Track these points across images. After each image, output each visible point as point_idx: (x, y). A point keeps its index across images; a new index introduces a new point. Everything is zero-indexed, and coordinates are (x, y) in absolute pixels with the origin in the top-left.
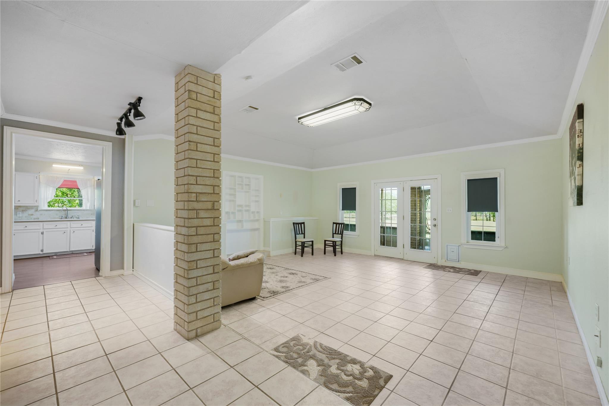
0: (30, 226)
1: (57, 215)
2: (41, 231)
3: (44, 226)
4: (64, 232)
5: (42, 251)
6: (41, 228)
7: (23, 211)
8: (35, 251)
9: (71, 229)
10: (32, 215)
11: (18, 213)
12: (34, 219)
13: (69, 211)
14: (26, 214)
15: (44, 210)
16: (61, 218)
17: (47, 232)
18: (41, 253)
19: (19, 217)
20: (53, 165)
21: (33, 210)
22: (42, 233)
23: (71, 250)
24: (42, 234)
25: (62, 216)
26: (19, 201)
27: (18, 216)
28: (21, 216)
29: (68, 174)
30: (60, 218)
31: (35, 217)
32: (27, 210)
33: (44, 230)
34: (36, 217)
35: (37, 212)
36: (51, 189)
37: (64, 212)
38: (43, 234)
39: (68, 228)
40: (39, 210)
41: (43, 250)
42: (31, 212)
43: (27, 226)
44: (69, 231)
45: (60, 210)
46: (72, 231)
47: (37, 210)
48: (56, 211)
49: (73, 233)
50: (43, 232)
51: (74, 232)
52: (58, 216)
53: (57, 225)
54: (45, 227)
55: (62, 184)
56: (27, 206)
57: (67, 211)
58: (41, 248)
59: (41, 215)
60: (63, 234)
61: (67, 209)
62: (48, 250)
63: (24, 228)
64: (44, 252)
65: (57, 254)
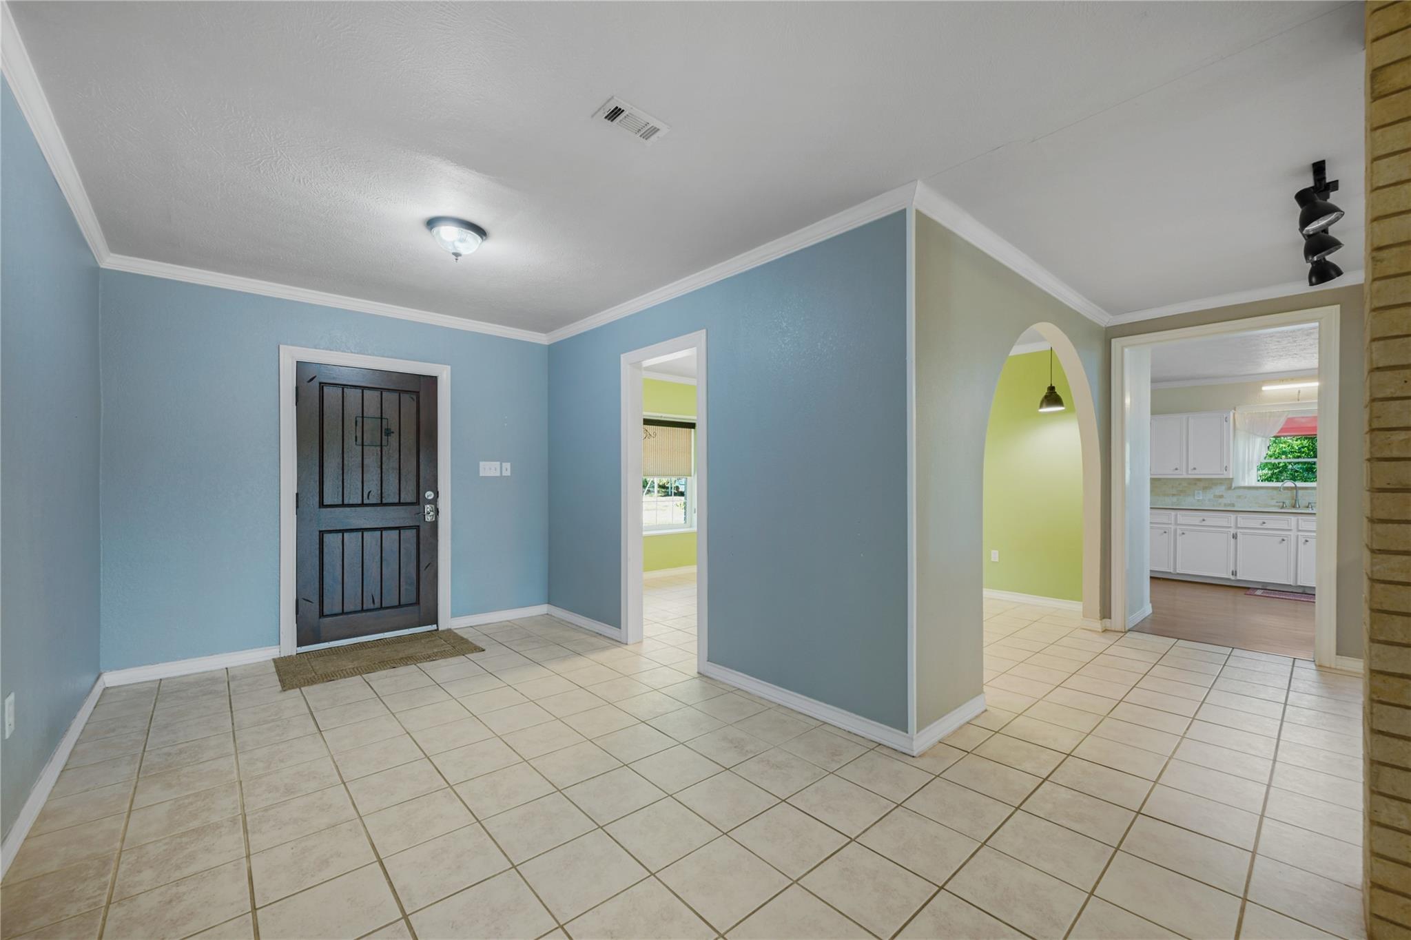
0: (1213, 520)
1: (1273, 499)
2: (1233, 531)
3: (1239, 523)
4: (1281, 538)
5: (1234, 573)
6: (1232, 525)
7: (1205, 488)
8: (1219, 570)
9: (1300, 533)
10: (1221, 497)
11: (1196, 492)
12: (1225, 505)
13: (1300, 492)
14: (1210, 495)
15: (1245, 488)
16: (1282, 507)
17: (1244, 534)
18: (1232, 578)
19: (1198, 500)
20: (1264, 388)
21: (1223, 488)
22: (1235, 536)
23: (1299, 584)
24: (1233, 537)
25: (1284, 503)
26: (1195, 469)
27: (1196, 498)
28: (1201, 498)
29: (1297, 402)
30: (1278, 506)
31: (1226, 502)
32: (1211, 488)
33: (1239, 531)
34: (1229, 502)
35: (1230, 491)
36: (1259, 440)
37: (1289, 493)
38: (1236, 538)
39: (1290, 530)
40: (1233, 488)
41: (1236, 572)
42: (1219, 490)
43: (1205, 519)
44: (1293, 539)
45: (1278, 487)
46: (1301, 540)
47: (1230, 488)
48: (1270, 491)
49: (1304, 544)
50: (1236, 534)
51: (1307, 541)
52: (1275, 501)
53: (1266, 521)
54: (1241, 523)
55: (1282, 429)
56: (1211, 479)
57: (1295, 491)
58: (1232, 568)
59: (1239, 497)
60: (1281, 543)
61: (1296, 486)
62: (1246, 574)
63: (1201, 522)
64: (1239, 577)
65: (1268, 588)
